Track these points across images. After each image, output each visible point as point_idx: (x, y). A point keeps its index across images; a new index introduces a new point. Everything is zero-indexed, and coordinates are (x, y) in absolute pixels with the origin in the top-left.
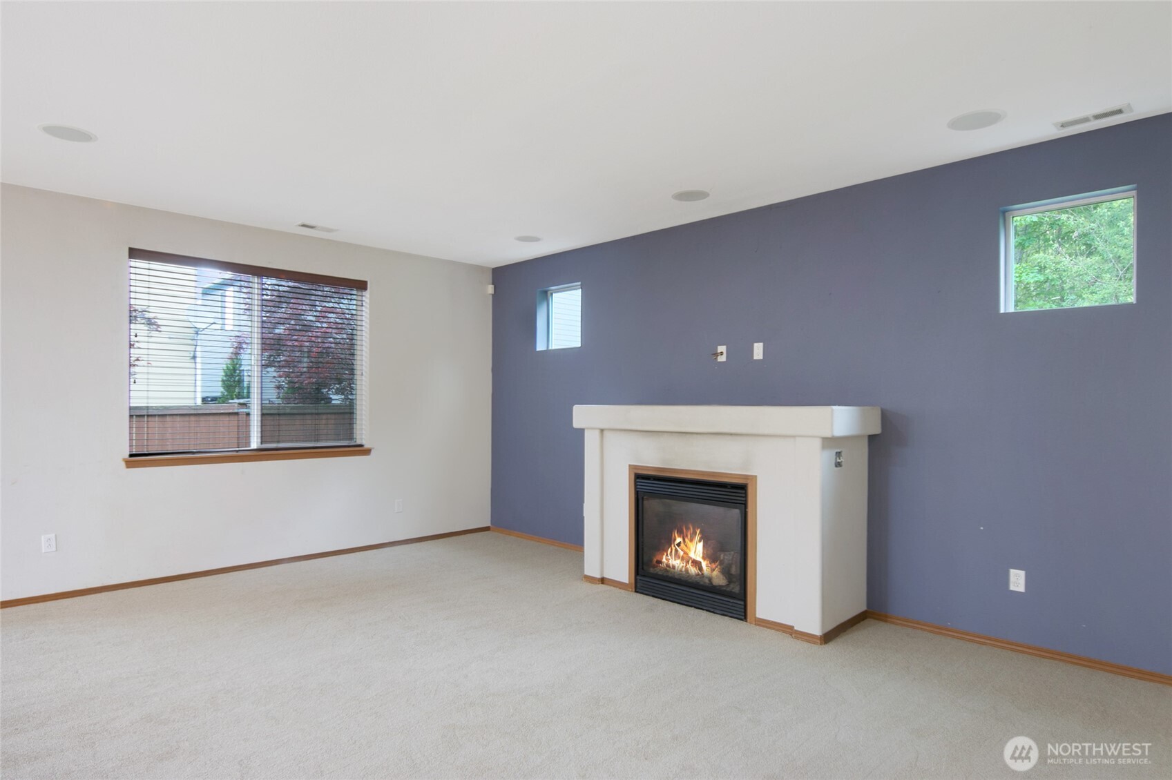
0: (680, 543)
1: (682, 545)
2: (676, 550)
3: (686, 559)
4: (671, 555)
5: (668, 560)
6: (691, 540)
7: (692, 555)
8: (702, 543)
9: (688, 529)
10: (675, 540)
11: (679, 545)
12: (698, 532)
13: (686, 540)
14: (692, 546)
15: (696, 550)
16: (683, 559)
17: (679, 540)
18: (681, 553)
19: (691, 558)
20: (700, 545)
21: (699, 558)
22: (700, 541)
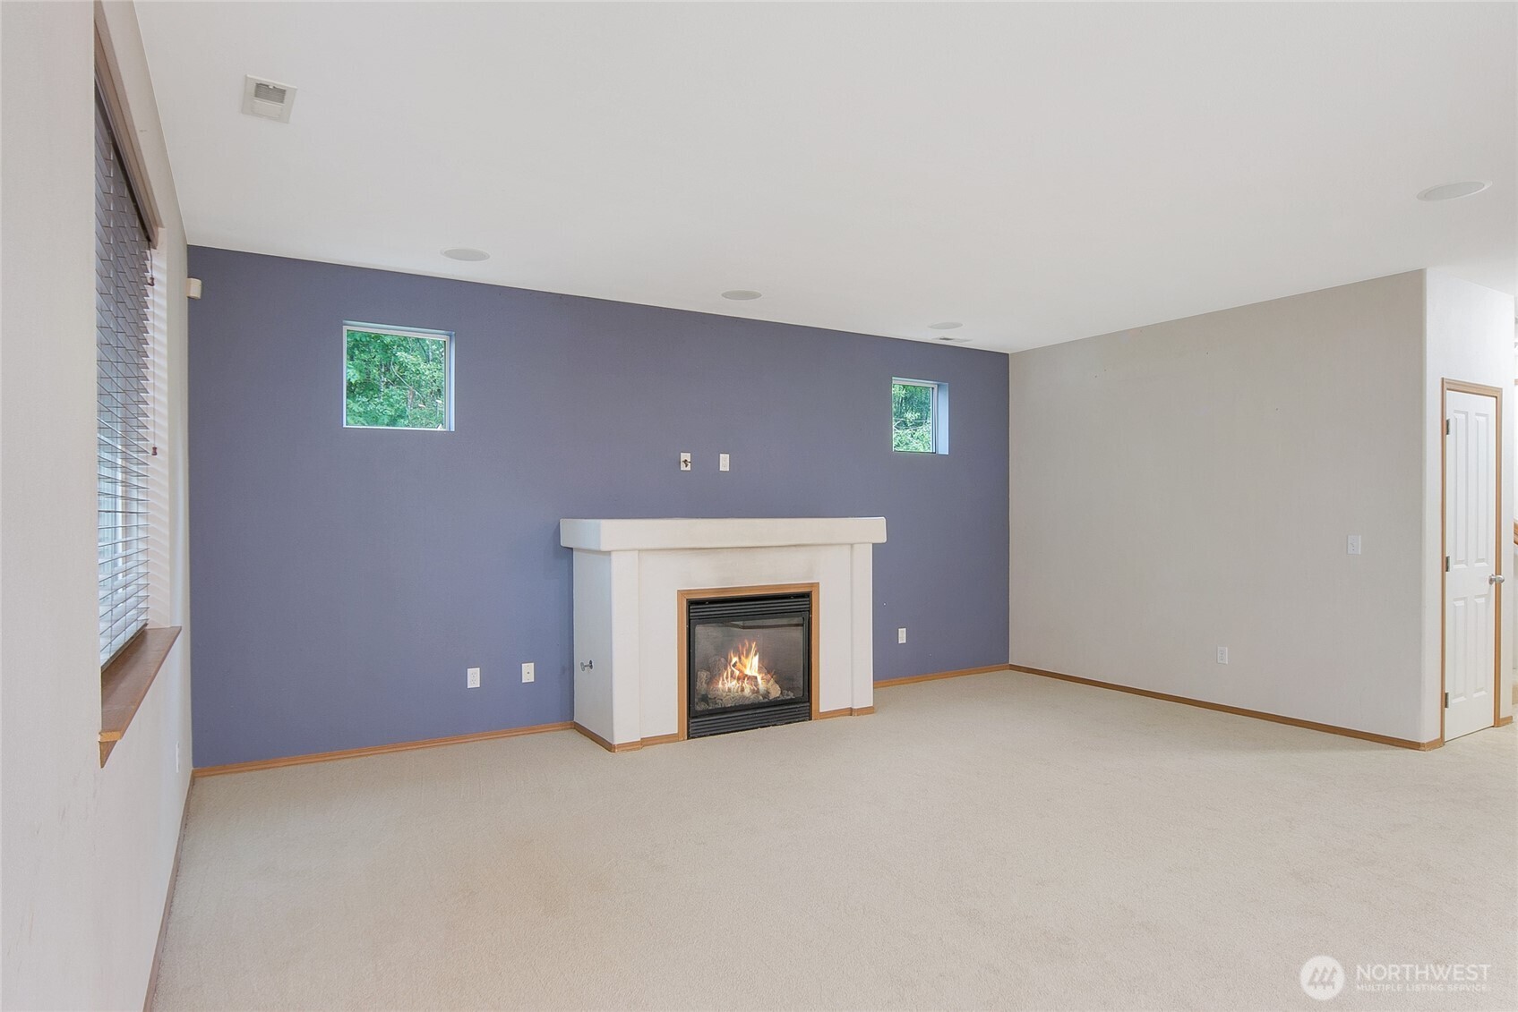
0: (736, 662)
1: (738, 664)
2: (732, 672)
3: (742, 677)
4: (727, 678)
5: (723, 684)
6: (747, 657)
7: (748, 672)
8: (757, 656)
9: (743, 645)
10: (731, 661)
11: (734, 665)
12: (754, 646)
13: (742, 658)
14: (747, 662)
15: (752, 665)
16: (739, 679)
17: (735, 659)
18: (737, 673)
19: (747, 675)
20: (756, 659)
21: (756, 674)
22: (755, 655)
